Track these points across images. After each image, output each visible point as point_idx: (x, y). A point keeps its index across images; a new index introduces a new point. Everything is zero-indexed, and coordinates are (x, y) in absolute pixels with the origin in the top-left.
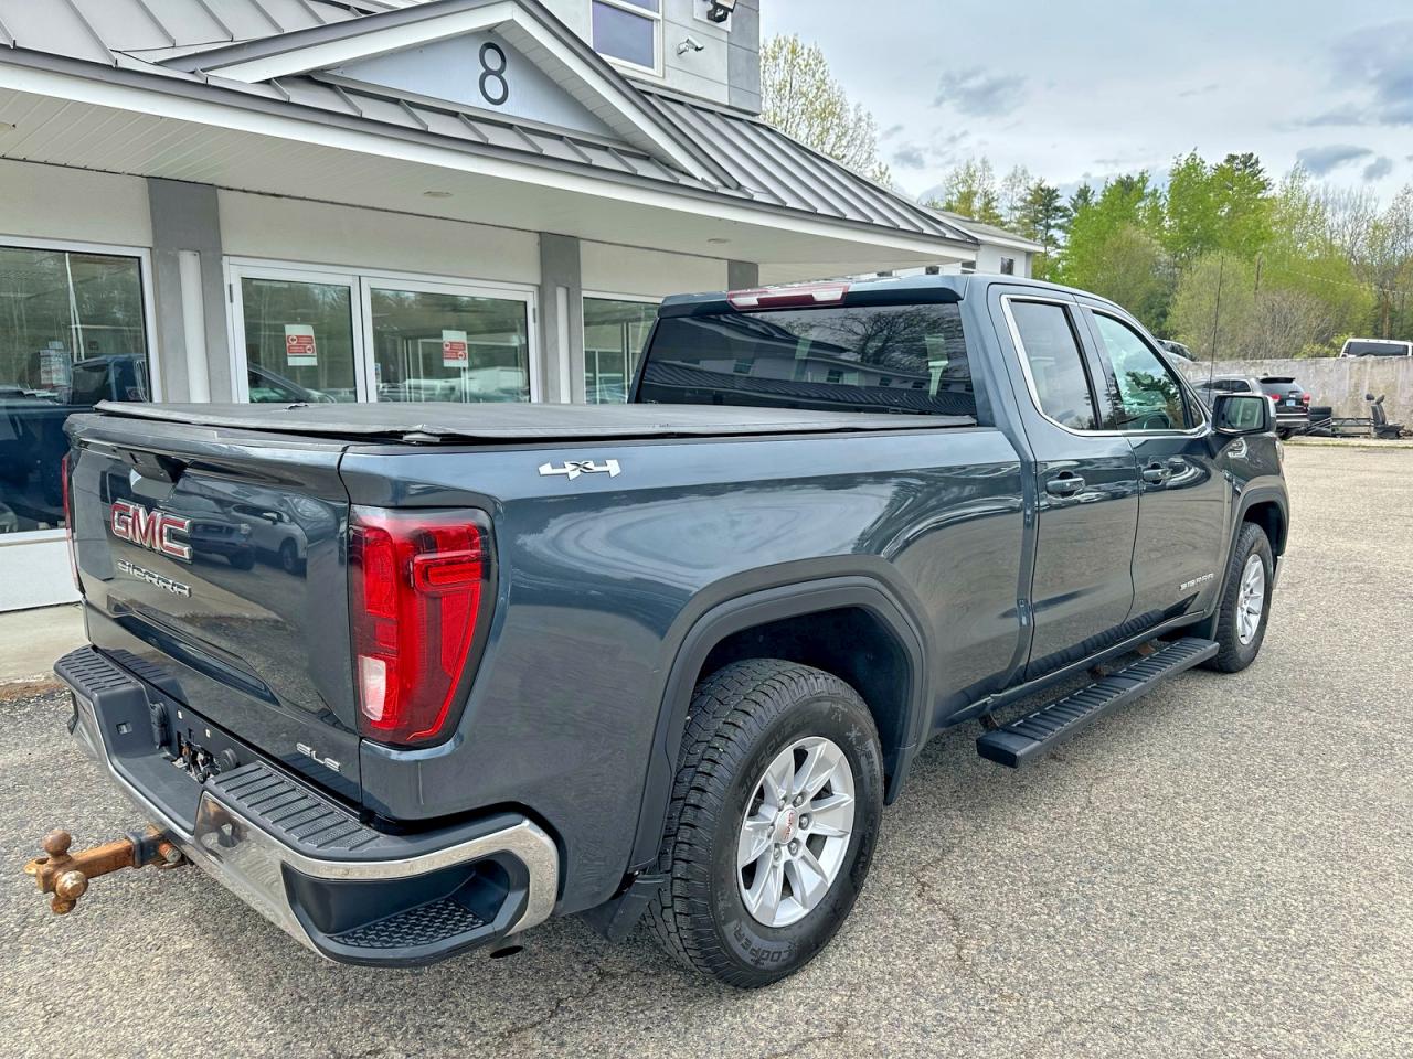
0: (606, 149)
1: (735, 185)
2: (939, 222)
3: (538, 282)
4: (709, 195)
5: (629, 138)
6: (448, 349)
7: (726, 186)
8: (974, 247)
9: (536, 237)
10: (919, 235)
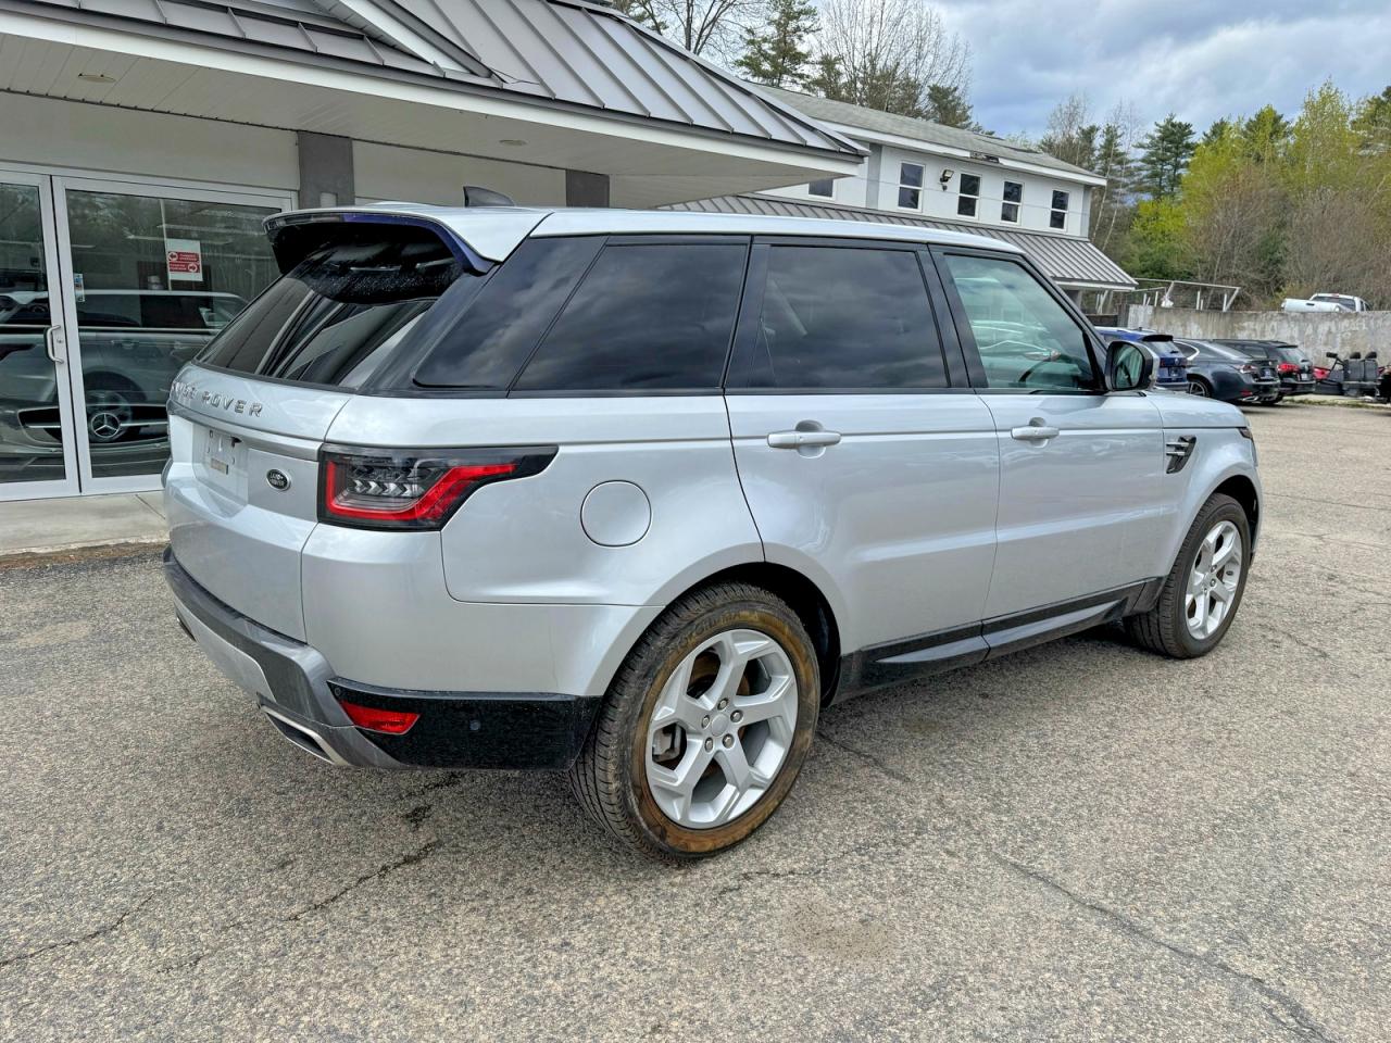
0: (295, 24)
1: (486, 72)
2: (812, 129)
3: (298, 189)
4: (441, 82)
5: (336, 12)
6: (174, 260)
7: (472, 73)
8: (853, 159)
9: (293, 137)
10: (767, 142)
